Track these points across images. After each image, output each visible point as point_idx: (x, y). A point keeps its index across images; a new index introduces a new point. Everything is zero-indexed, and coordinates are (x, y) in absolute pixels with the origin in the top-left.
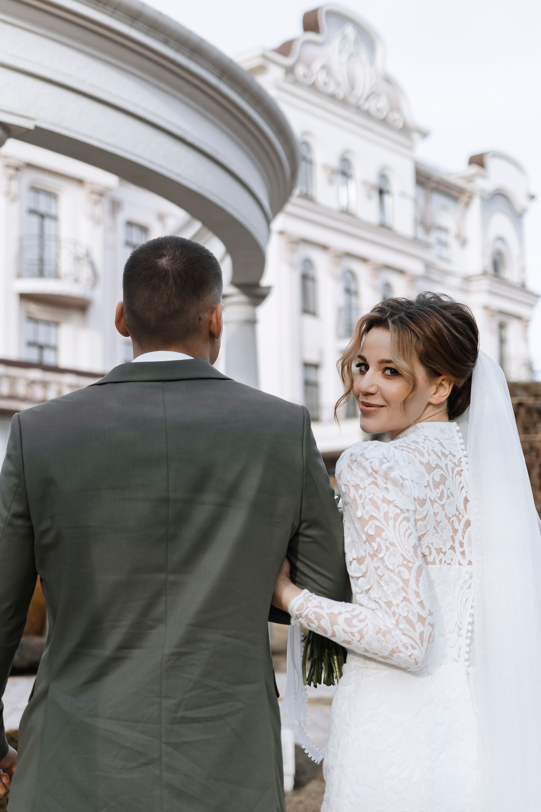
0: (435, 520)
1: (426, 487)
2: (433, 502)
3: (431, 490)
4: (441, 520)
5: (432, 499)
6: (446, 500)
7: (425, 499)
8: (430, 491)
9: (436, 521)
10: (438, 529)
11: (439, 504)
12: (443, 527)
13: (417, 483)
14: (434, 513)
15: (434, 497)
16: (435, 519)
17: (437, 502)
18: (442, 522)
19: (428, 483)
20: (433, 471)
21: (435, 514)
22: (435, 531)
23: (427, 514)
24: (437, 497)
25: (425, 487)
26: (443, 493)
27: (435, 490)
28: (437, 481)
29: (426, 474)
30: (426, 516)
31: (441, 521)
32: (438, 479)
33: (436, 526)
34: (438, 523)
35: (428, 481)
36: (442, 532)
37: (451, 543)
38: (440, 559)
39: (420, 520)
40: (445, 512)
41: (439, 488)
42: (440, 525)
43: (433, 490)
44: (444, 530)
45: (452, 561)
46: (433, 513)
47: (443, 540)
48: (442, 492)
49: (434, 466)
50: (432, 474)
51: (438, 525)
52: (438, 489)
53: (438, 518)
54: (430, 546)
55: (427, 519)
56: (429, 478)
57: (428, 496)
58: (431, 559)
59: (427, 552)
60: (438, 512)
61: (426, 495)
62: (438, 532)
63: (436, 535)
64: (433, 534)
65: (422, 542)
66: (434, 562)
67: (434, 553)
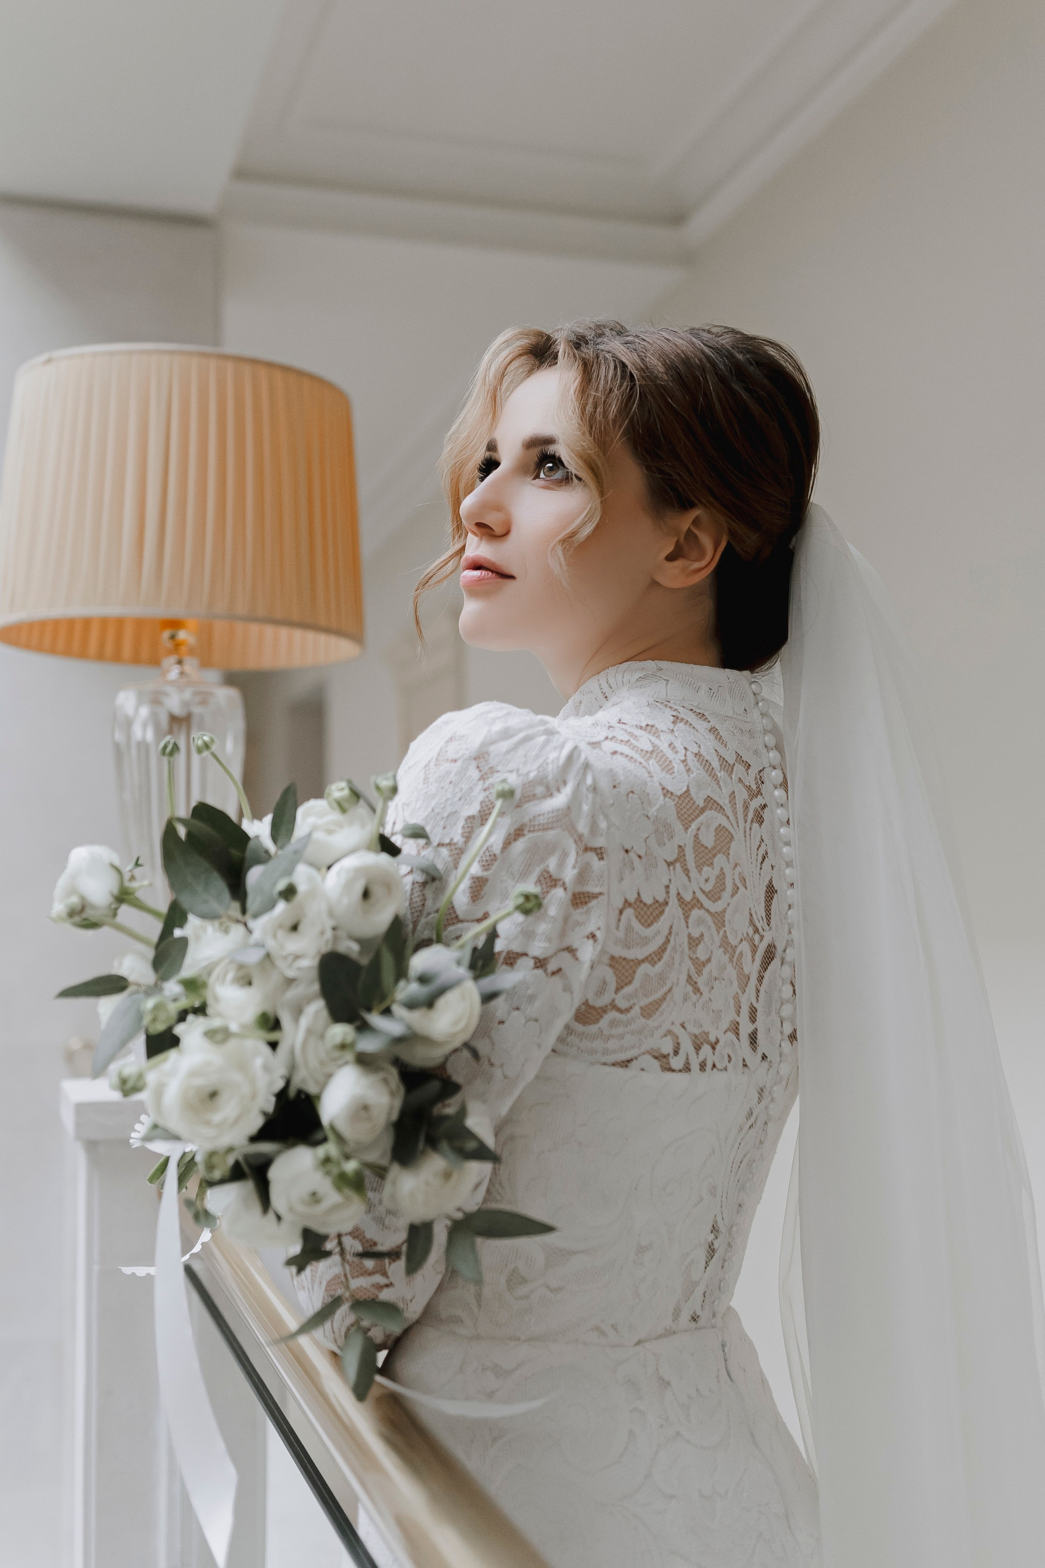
0: (691, 958)
1: (669, 864)
2: (687, 906)
3: (687, 871)
4: (707, 957)
5: (688, 897)
6: (729, 899)
7: (661, 900)
8: (684, 876)
9: (695, 962)
10: (701, 982)
11: (708, 911)
12: (715, 973)
13: (640, 857)
14: (690, 937)
15: (694, 893)
16: (691, 956)
17: (702, 906)
18: (713, 959)
19: (679, 852)
20: (698, 816)
21: (694, 942)
22: (690, 989)
23: (667, 941)
24: (704, 892)
25: (666, 866)
26: (724, 879)
27: (700, 872)
28: (706, 848)
29: (678, 826)
30: (662, 949)
31: (709, 960)
32: (708, 839)
33: (694, 976)
34: (700, 965)
35: (680, 846)
36: (712, 988)
37: (731, 1015)
38: (701, 1058)
39: (643, 961)
40: (722, 932)
41: (712, 864)
42: (706, 971)
43: (694, 873)
44: (716, 984)
45: (729, 1062)
46: (686, 939)
47: (713, 1011)
48: (722, 876)
49: (701, 804)
50: (694, 826)
51: (699, 972)
52: (709, 869)
53: (701, 953)
54: (678, 1030)
55: (666, 957)
56: (684, 838)
57: (673, 892)
58: (677, 1062)
59: (667, 1047)
60: (702, 935)
61: (667, 887)
62: (699, 990)
63: (694, 998)
64: (686, 999)
65: (652, 1023)
66: (687, 1068)
67: (687, 1046)
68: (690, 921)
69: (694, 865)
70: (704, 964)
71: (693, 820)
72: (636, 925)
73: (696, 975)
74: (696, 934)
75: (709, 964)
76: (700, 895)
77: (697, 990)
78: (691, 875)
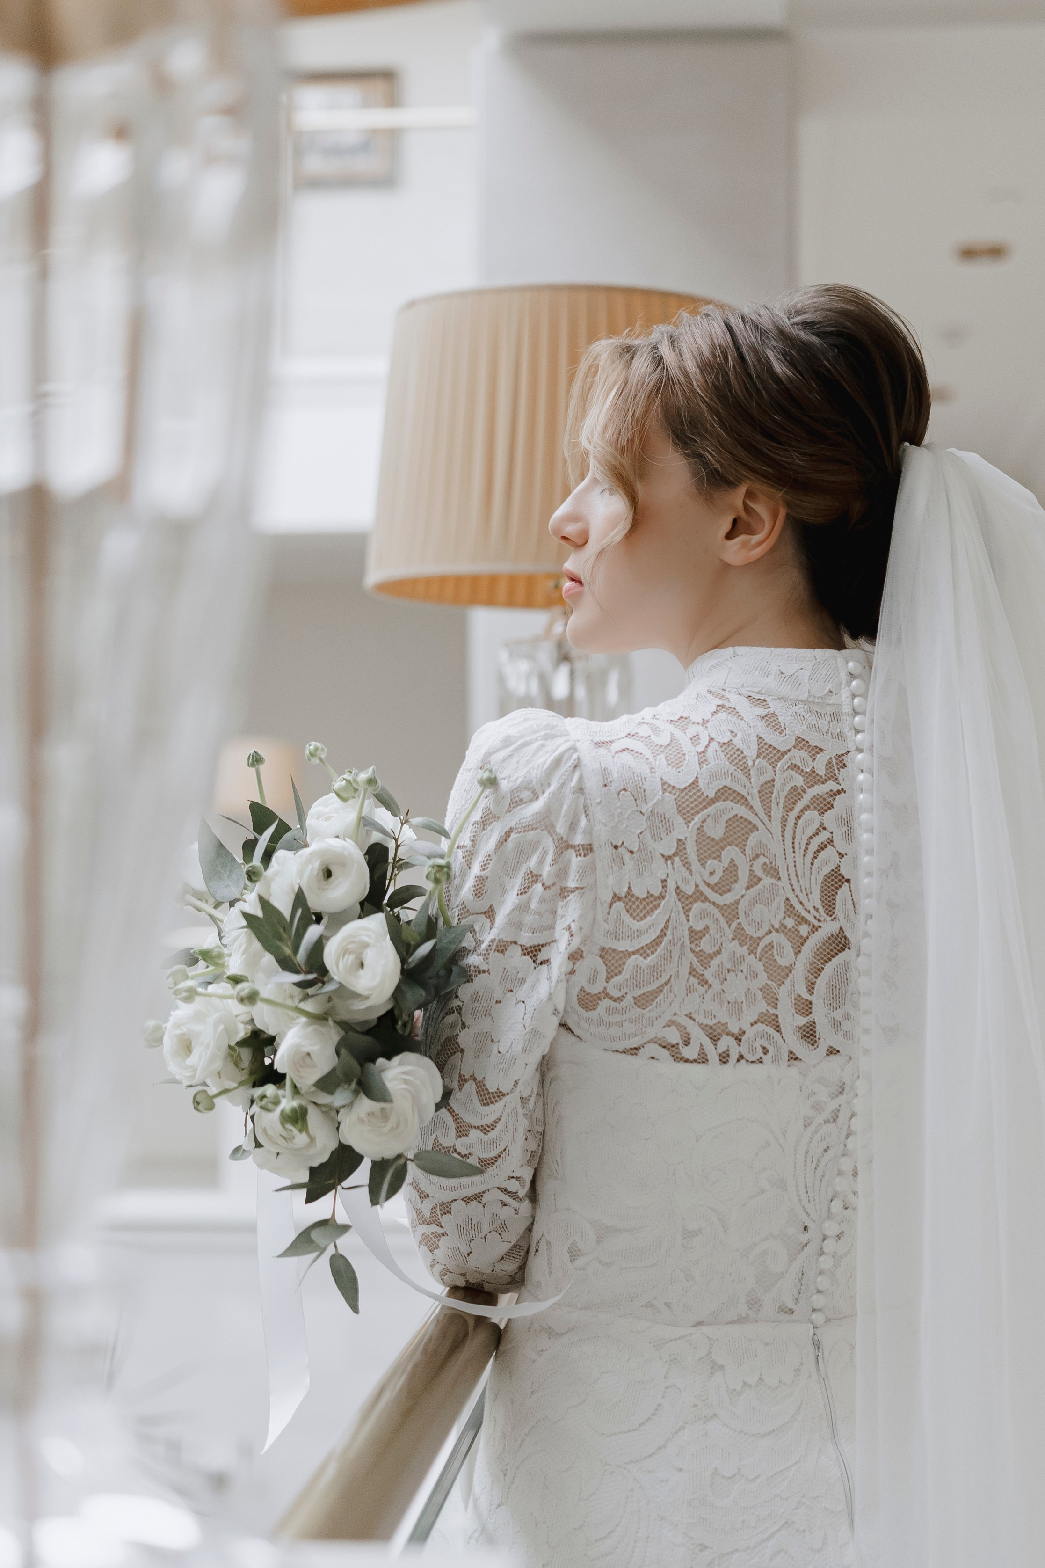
0: (693, 951)
1: (667, 858)
2: (687, 900)
3: (687, 865)
4: (715, 950)
5: (689, 891)
6: (744, 890)
7: (656, 893)
8: (684, 869)
9: (699, 954)
10: (708, 974)
11: (714, 903)
12: (728, 965)
13: (632, 852)
14: (691, 930)
15: (697, 886)
16: (694, 948)
17: (706, 899)
18: (723, 951)
19: (678, 845)
20: (705, 807)
21: (697, 935)
23: (663, 934)
24: (708, 885)
25: (663, 860)
26: (736, 870)
27: (703, 865)
28: (713, 839)
29: (679, 820)
31: (718, 952)
32: (717, 831)
33: (699, 969)
34: (706, 958)
35: (680, 840)
36: (726, 979)
37: (761, 1007)
38: (721, 1050)
39: (634, 953)
40: (734, 925)
41: (719, 856)
42: (714, 963)
43: (696, 866)
44: (730, 976)
45: (765, 1054)
46: (686, 932)
47: (729, 1002)
48: (732, 870)
49: (712, 795)
50: (698, 818)
51: (705, 965)
52: (716, 862)
53: (706, 945)
54: (684, 1021)
56: (686, 831)
57: (671, 885)
58: (690, 1052)
59: (673, 1036)
60: (707, 928)
61: (664, 881)
62: (707, 982)
63: (702, 990)
64: (689, 990)
65: (650, 1012)
66: (703, 1059)
67: (699, 1037)
68: (691, 914)
69: (696, 858)
70: (711, 957)
71: (698, 812)
72: (627, 919)
73: (701, 967)
74: (699, 926)
75: (719, 957)
76: (703, 888)
77: (704, 982)
78: (693, 868)
